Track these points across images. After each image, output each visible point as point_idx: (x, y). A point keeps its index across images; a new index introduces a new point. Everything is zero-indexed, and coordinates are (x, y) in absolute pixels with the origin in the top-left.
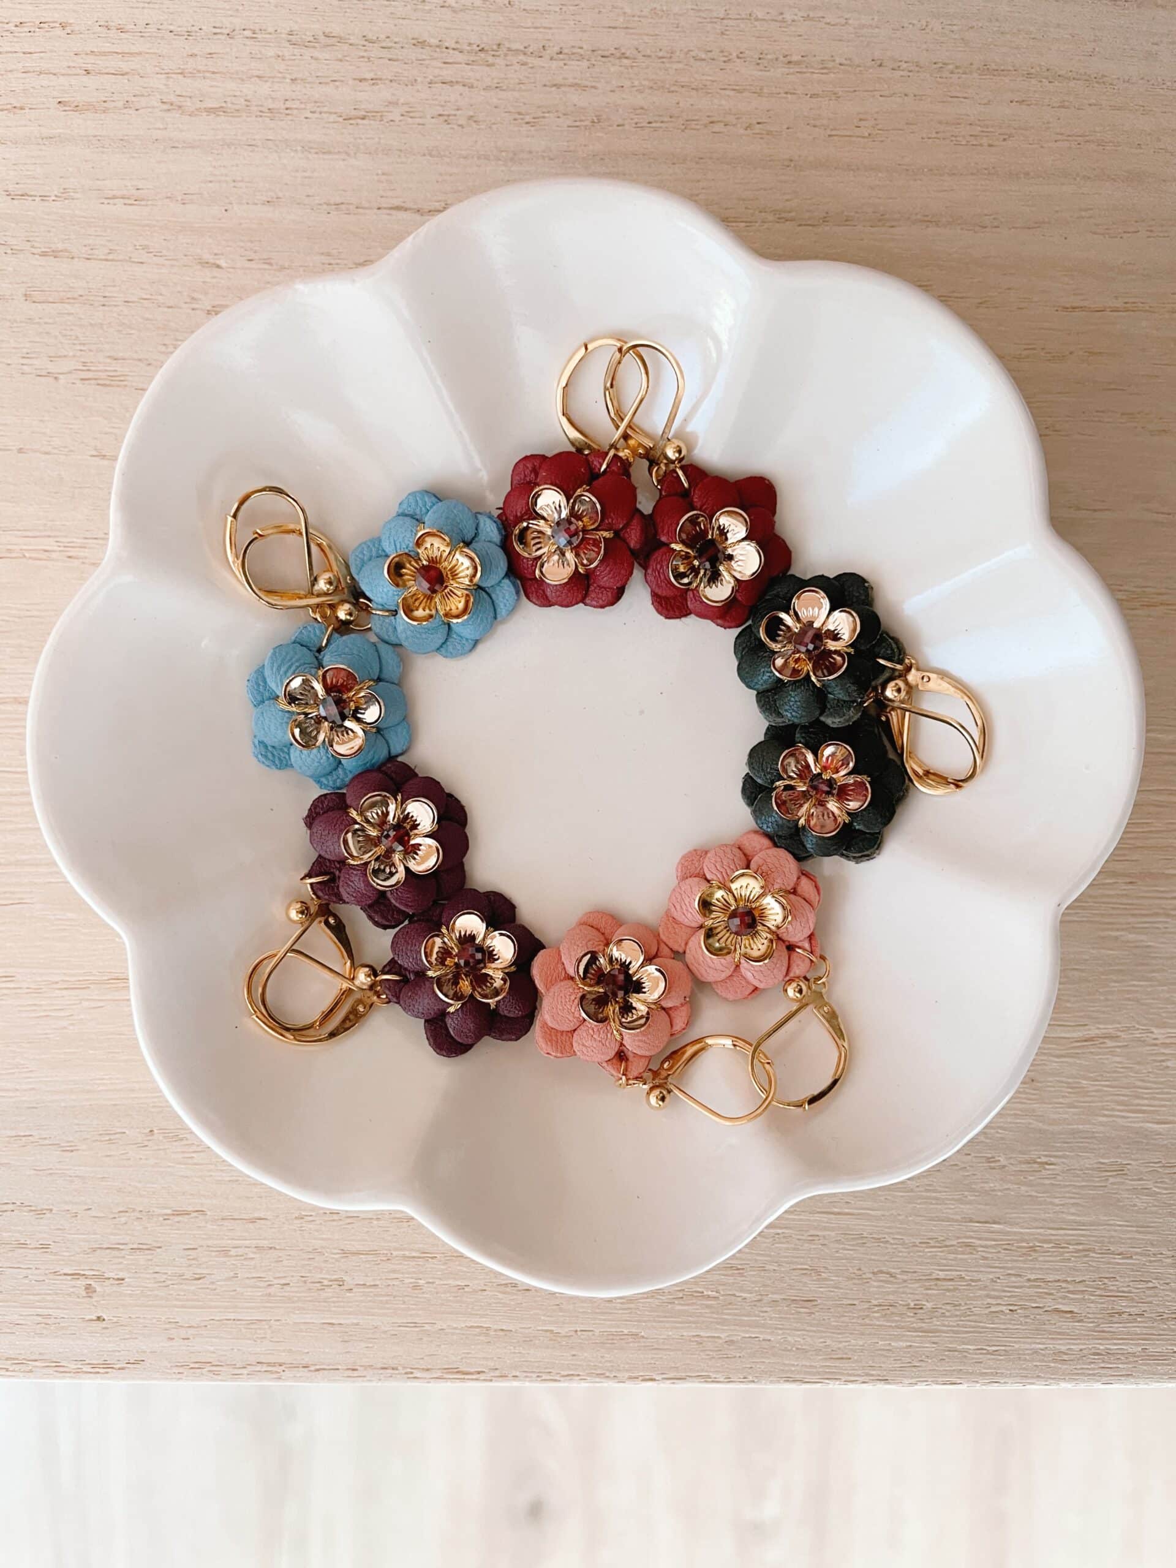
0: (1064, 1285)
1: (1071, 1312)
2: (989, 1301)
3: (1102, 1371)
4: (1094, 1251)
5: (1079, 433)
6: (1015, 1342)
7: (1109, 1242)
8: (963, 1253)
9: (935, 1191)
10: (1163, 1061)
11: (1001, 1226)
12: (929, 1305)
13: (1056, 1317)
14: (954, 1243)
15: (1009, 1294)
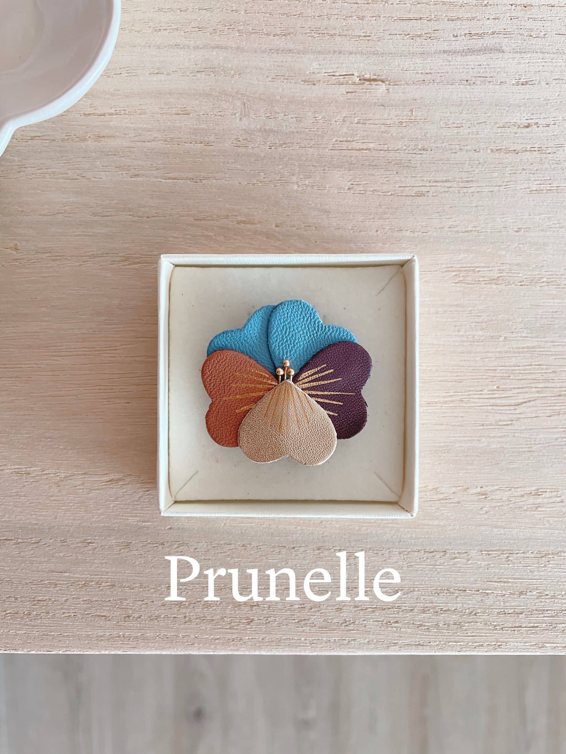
0: (100, 603)
1: (105, 616)
2: (64, 611)
3: (122, 645)
4: (113, 586)
5: (95, 178)
6: (77, 631)
7: (123, 582)
8: (48, 587)
9: (35, 557)
10: (147, 491)
11: (68, 574)
12: (34, 613)
13: (97, 618)
14: (45, 582)
15: (73, 608)
